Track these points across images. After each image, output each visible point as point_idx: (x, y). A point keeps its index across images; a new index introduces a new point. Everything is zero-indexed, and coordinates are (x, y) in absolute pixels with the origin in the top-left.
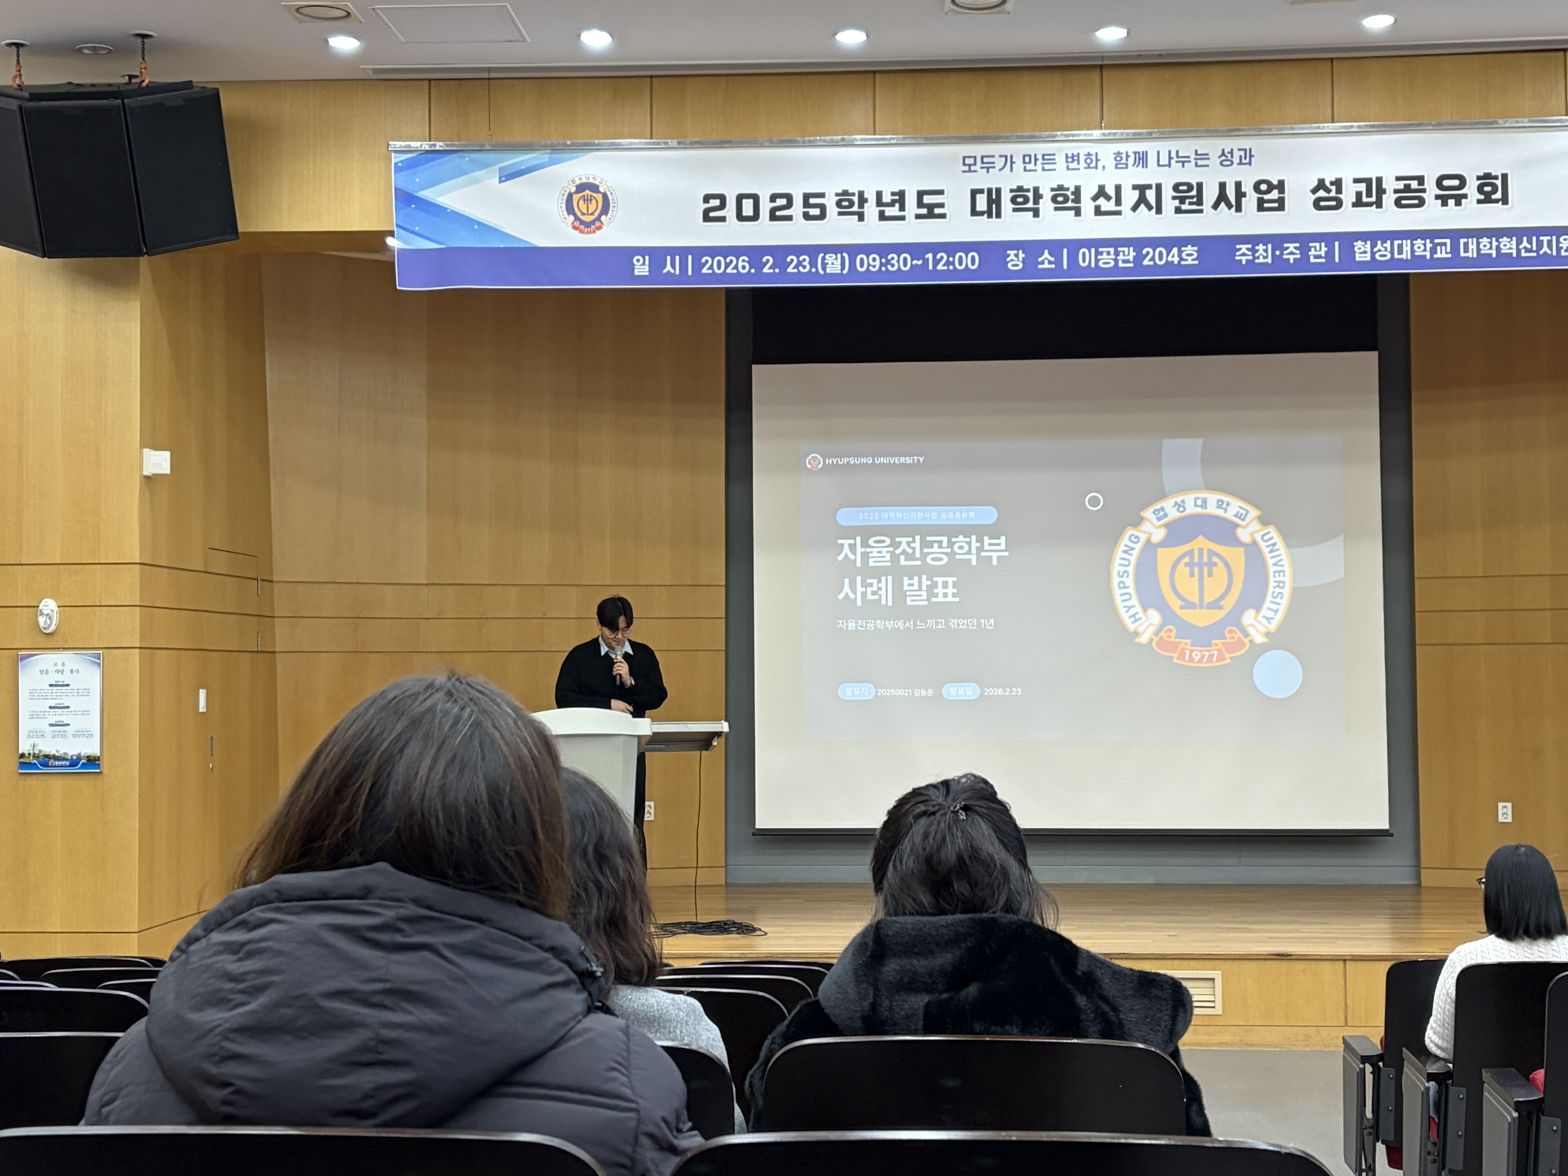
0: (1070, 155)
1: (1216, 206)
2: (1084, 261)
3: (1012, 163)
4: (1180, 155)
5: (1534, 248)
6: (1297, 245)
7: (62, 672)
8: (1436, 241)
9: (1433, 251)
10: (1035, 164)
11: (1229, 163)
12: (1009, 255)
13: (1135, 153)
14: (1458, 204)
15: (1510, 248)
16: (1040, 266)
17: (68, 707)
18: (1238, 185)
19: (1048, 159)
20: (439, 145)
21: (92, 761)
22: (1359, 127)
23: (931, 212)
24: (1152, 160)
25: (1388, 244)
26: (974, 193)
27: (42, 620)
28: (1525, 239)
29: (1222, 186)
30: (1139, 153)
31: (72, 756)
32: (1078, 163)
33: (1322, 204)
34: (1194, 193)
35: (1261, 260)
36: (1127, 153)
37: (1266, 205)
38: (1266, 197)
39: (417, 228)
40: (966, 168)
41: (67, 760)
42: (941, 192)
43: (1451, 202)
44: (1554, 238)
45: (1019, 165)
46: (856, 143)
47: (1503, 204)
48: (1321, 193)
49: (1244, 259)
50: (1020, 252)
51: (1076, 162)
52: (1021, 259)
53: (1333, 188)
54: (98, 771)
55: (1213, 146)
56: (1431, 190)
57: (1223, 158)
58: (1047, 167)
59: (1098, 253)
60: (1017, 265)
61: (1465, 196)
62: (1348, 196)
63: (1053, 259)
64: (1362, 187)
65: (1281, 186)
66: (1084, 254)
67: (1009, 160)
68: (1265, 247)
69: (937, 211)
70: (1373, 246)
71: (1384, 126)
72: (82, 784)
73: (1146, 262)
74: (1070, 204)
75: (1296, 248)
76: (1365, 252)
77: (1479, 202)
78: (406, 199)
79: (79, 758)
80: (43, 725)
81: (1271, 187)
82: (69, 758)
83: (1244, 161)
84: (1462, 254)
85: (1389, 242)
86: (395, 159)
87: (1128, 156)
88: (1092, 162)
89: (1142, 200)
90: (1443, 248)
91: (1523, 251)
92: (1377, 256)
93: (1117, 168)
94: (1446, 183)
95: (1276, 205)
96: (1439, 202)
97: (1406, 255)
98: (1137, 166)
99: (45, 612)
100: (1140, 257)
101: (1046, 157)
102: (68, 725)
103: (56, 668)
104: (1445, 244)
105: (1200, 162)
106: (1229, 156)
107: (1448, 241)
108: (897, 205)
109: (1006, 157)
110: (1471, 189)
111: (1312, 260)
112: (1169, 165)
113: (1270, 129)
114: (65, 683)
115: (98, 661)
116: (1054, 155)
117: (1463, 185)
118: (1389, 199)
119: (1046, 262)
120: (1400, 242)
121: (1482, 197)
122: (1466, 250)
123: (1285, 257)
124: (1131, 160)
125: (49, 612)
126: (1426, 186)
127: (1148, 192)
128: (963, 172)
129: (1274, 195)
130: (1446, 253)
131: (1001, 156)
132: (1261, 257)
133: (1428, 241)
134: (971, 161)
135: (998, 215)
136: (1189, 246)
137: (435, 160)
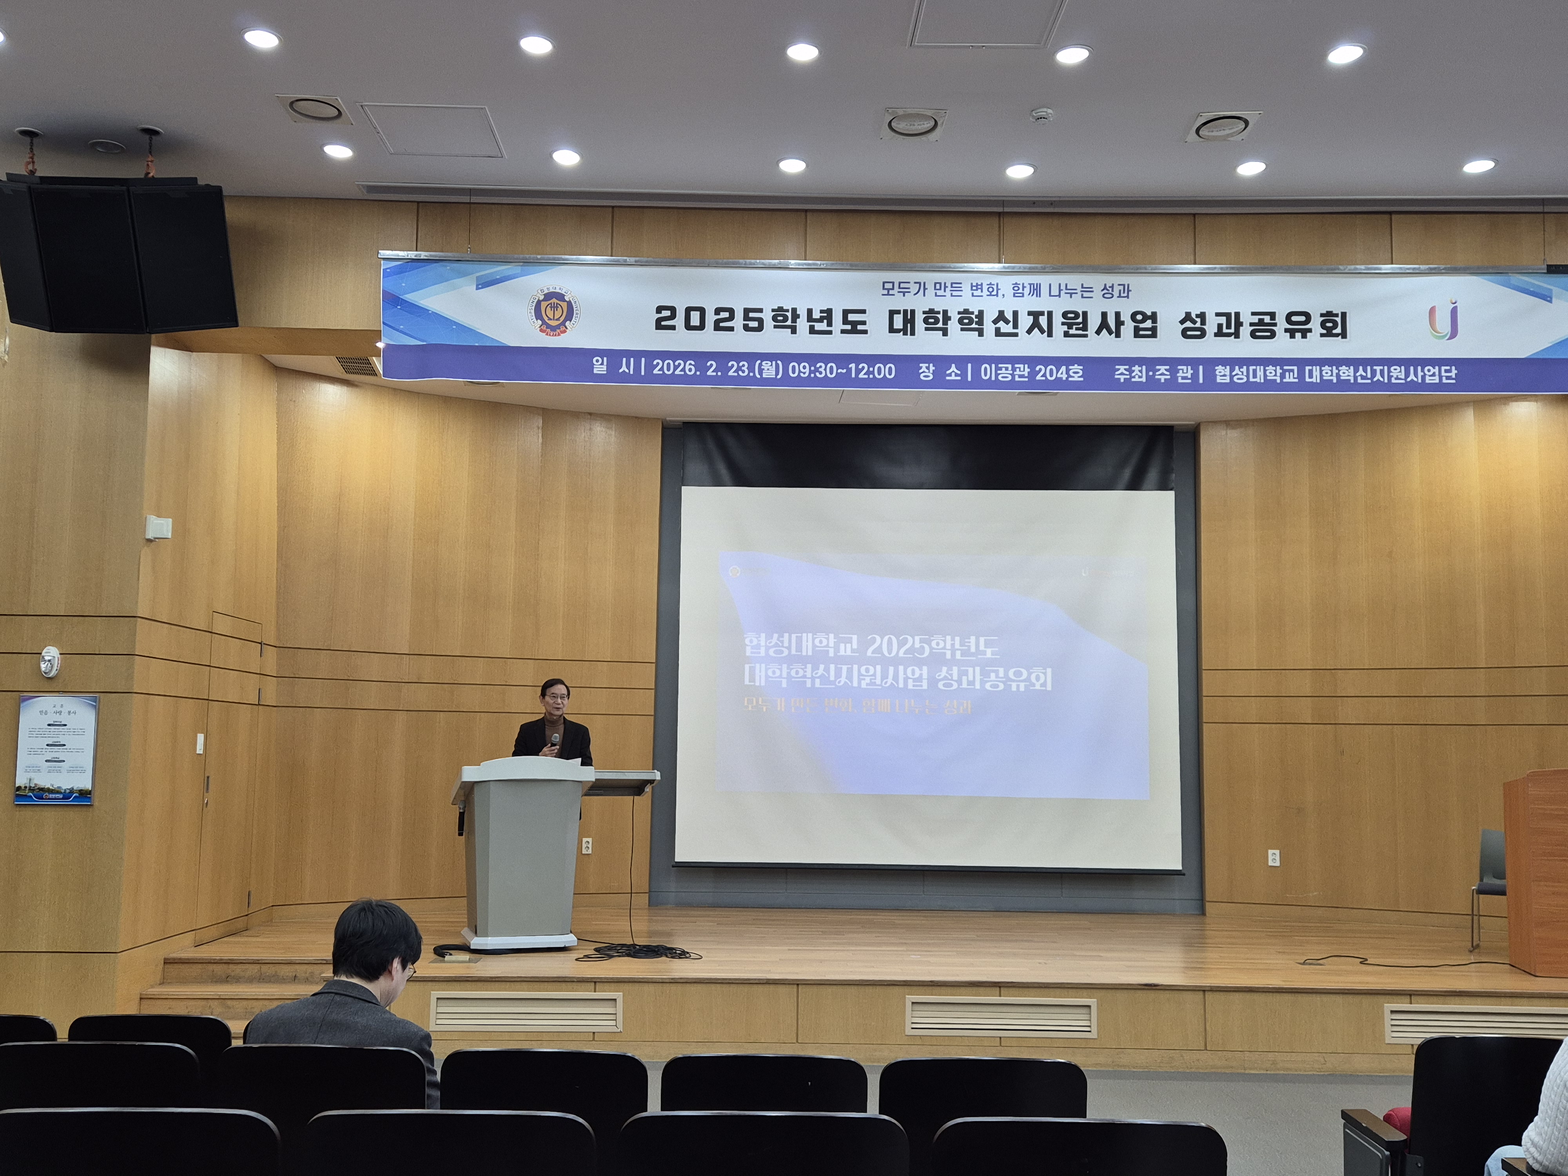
0: (974, 284)
1: (1098, 332)
2: (986, 375)
3: (925, 289)
4: (1068, 288)
5: (1369, 376)
6: (1168, 367)
7: (60, 712)
8: (1285, 368)
9: (1283, 376)
10: (945, 291)
11: (1110, 296)
12: (921, 368)
13: (1030, 284)
14: (1304, 336)
15: (1349, 376)
16: (948, 378)
17: (64, 745)
18: (1118, 315)
19: (956, 286)
20: (423, 255)
21: (84, 794)
22: (1221, 269)
23: (854, 329)
24: (1045, 290)
25: (1244, 369)
26: (892, 313)
27: (43, 666)
28: (1361, 368)
29: (1104, 315)
30: (1034, 284)
31: (65, 790)
32: (982, 291)
33: (1189, 333)
34: (1080, 320)
35: (1137, 379)
36: (1023, 284)
37: (1141, 333)
38: (1142, 326)
39: (402, 327)
40: (886, 292)
41: (61, 793)
42: (863, 312)
43: (1298, 335)
44: (1386, 368)
45: (931, 291)
46: (790, 267)
47: (1342, 338)
48: (1189, 324)
49: (1122, 378)
50: (931, 365)
51: (980, 290)
52: (931, 371)
53: (1198, 320)
54: (89, 803)
55: (1097, 281)
56: (1282, 324)
57: (1105, 291)
58: (954, 293)
59: (997, 369)
60: (928, 376)
61: (1310, 330)
62: (1211, 327)
63: (959, 372)
64: (1223, 320)
65: (1154, 317)
66: (986, 369)
67: (922, 287)
68: (1140, 368)
69: (860, 327)
70: (1232, 370)
71: (1242, 269)
72: (74, 815)
73: (1039, 377)
74: (974, 326)
75: (1166, 370)
76: (1224, 375)
77: (1322, 335)
78: (392, 300)
79: (72, 791)
80: (40, 760)
81: (1145, 317)
82: (63, 791)
83: (1122, 295)
84: (1308, 380)
85: (1245, 367)
86: (384, 265)
87: (1024, 287)
88: (993, 291)
89: (1036, 325)
90: (1291, 374)
91: (1359, 378)
92: (1235, 379)
93: (1014, 296)
94: (1294, 318)
95: (1150, 333)
96: (1288, 334)
97: (1260, 378)
98: (1033, 295)
99: (47, 658)
100: (1033, 373)
101: (954, 285)
102: (64, 761)
103: (55, 709)
104: (1293, 371)
105: (1085, 294)
106: (1110, 289)
107: (1295, 368)
108: (825, 321)
109: (920, 283)
110: (1315, 324)
111: (1180, 381)
112: (1059, 296)
113: (1146, 269)
114: (62, 723)
115: (94, 704)
116: (960, 283)
117: (1308, 321)
118: (1246, 330)
119: (953, 374)
120: (1254, 367)
121: (1324, 332)
122: (1311, 376)
123: (1157, 377)
124: (1027, 291)
125: (49, 658)
126: (1277, 321)
127: (1041, 317)
128: (883, 295)
129: (1148, 324)
130: (1294, 378)
131: (915, 283)
132: (1137, 377)
133: (1278, 367)
134: (890, 285)
135: (913, 334)
136: (1076, 365)
137: (420, 268)
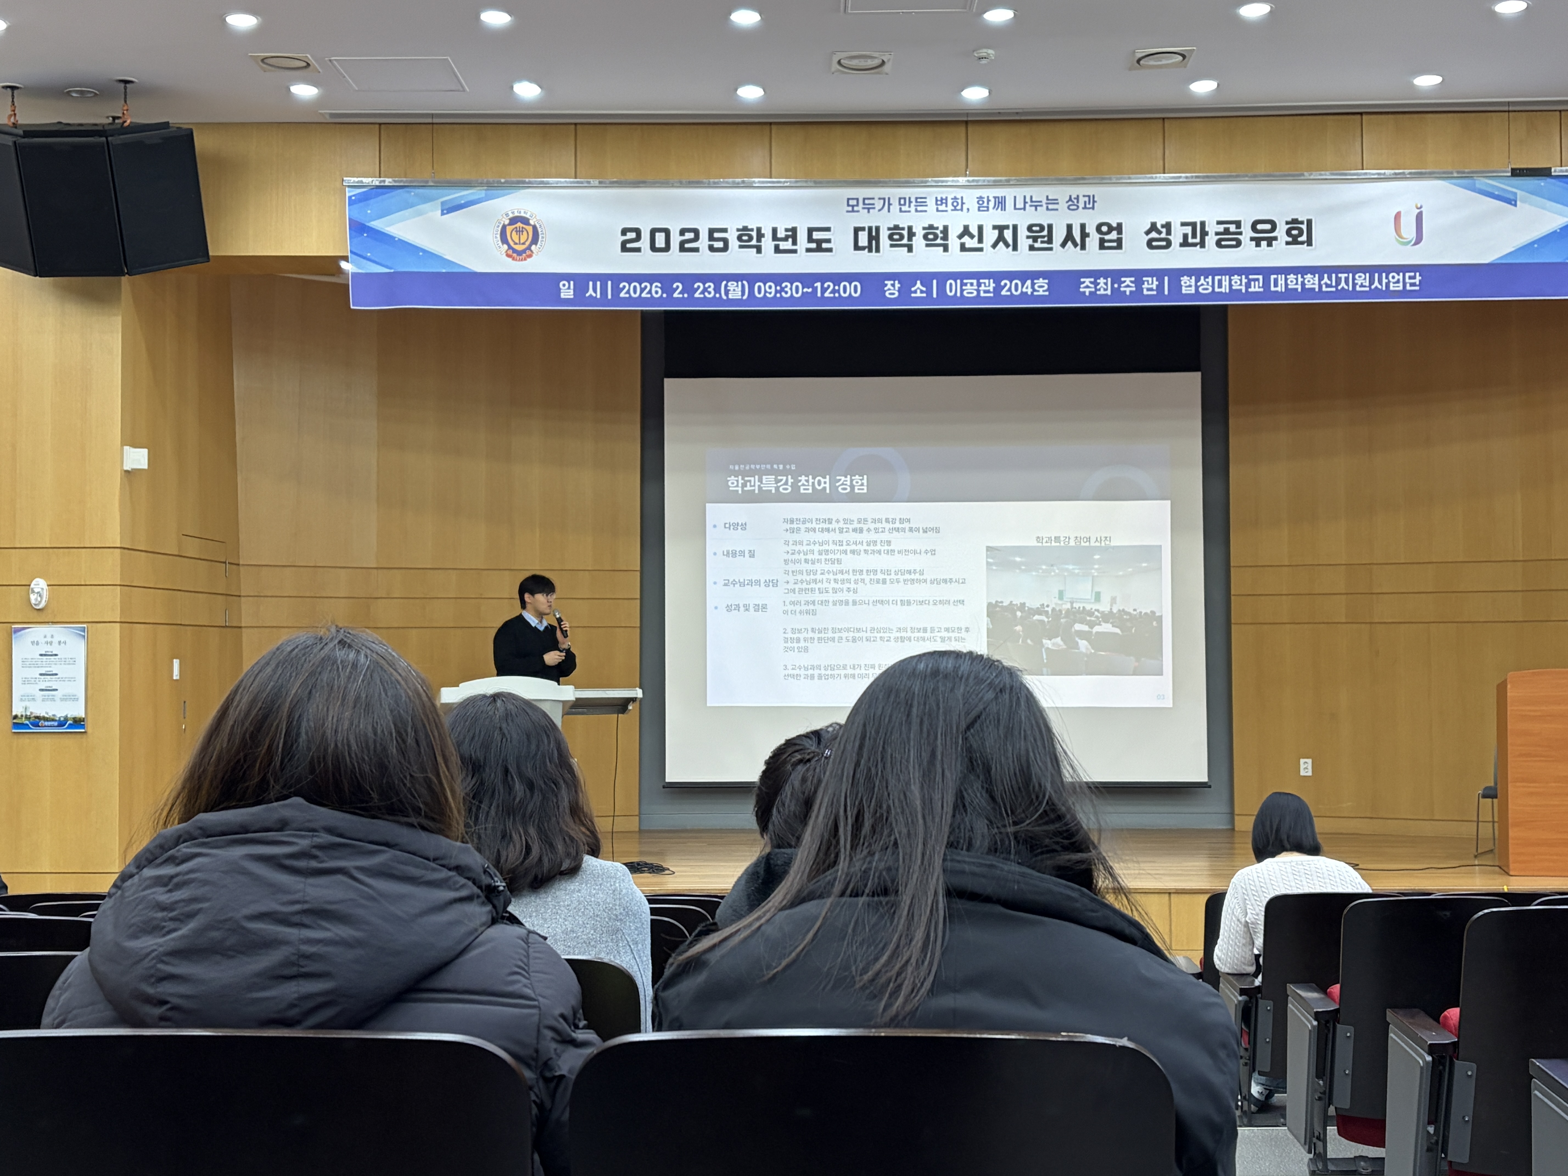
0: (939, 198)
1: (1063, 245)
2: (951, 291)
3: (889, 204)
4: (1034, 199)
5: (1334, 284)
6: (1133, 279)
7: (51, 643)
8: (1251, 277)
9: (1248, 285)
10: (910, 206)
11: (1075, 207)
12: (886, 285)
13: (995, 198)
14: (1270, 245)
15: (1313, 284)
16: (913, 295)
17: (56, 674)
18: (1083, 227)
19: (921, 202)
20: (388, 182)
21: (78, 722)
22: (1187, 177)
23: (819, 247)
24: (1009, 204)
25: (1210, 279)
26: (857, 230)
27: (33, 597)
28: (1326, 276)
29: (1069, 227)
30: (998, 198)
31: (60, 718)
32: (946, 206)
33: (1154, 244)
34: (1045, 233)
35: (1102, 292)
36: (988, 197)
37: (1106, 244)
38: (1107, 237)
39: (369, 254)
40: (850, 209)
41: (56, 721)
42: (828, 229)
43: (1264, 243)
44: (1351, 275)
45: (895, 207)
46: (754, 185)
47: (1308, 245)
48: (1154, 235)
49: (1087, 291)
50: (897, 282)
51: (944, 205)
52: (897, 288)
53: (1164, 230)
54: (83, 730)
55: (1061, 193)
56: (1247, 233)
57: (1070, 203)
58: (919, 208)
59: (962, 284)
60: (893, 294)
61: (1275, 238)
62: (1176, 238)
63: (924, 289)
64: (1188, 230)
65: (1119, 228)
66: (951, 284)
67: (887, 202)
68: (1105, 281)
69: (824, 245)
70: (1197, 280)
71: (1207, 177)
72: (69, 742)
73: (1004, 293)
74: (939, 241)
75: (1131, 282)
76: (1190, 286)
77: (1288, 243)
78: (359, 228)
79: (66, 719)
80: (34, 690)
81: (1111, 229)
82: (57, 719)
83: (1088, 206)
84: (1273, 289)
85: (1210, 277)
86: (349, 193)
87: (989, 201)
88: (958, 205)
89: (1001, 238)
90: (1257, 283)
91: (1324, 286)
92: (1200, 290)
93: (979, 210)
94: (1259, 227)
95: (1115, 244)
96: (1254, 243)
97: (1225, 289)
98: (997, 209)
99: (36, 590)
100: (998, 288)
101: (919, 200)
102: (57, 690)
103: (46, 640)
104: (1258, 280)
105: (1050, 207)
106: (1075, 201)
107: (1260, 277)
108: (790, 240)
109: (884, 199)
110: (1281, 233)
111: (1145, 292)
112: (1024, 209)
113: (1110, 179)
114: (54, 653)
115: (83, 634)
116: (925, 198)
117: (1273, 229)
118: (1211, 240)
119: (918, 291)
120: (1220, 277)
121: (1290, 239)
122: (1276, 285)
123: (1122, 289)
124: (992, 204)
125: (39, 590)
126: (1242, 229)
127: (1005, 231)
128: (848, 212)
129: (1114, 235)
130: (1259, 287)
131: (880, 199)
132: (1102, 289)
133: (1243, 277)
134: (854, 202)
135: (878, 250)
136: (1041, 279)
137: (384, 194)
